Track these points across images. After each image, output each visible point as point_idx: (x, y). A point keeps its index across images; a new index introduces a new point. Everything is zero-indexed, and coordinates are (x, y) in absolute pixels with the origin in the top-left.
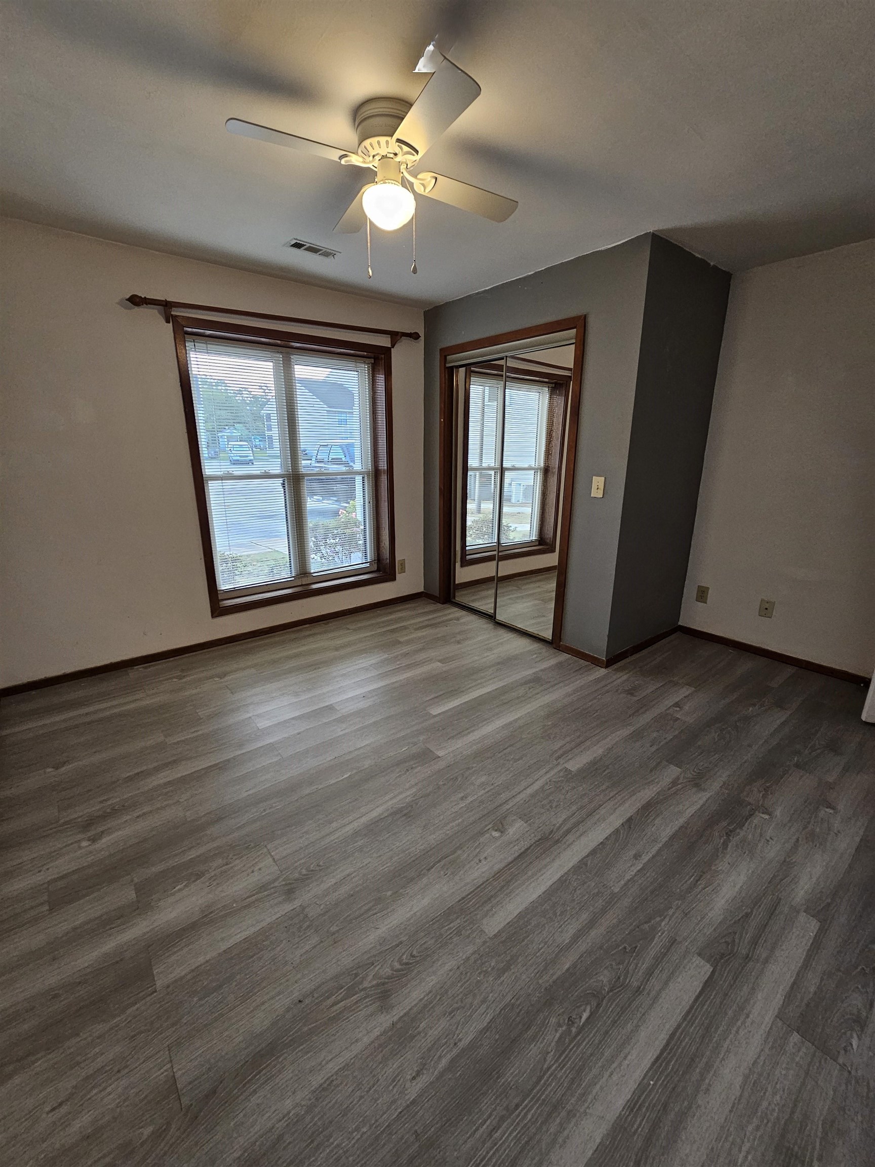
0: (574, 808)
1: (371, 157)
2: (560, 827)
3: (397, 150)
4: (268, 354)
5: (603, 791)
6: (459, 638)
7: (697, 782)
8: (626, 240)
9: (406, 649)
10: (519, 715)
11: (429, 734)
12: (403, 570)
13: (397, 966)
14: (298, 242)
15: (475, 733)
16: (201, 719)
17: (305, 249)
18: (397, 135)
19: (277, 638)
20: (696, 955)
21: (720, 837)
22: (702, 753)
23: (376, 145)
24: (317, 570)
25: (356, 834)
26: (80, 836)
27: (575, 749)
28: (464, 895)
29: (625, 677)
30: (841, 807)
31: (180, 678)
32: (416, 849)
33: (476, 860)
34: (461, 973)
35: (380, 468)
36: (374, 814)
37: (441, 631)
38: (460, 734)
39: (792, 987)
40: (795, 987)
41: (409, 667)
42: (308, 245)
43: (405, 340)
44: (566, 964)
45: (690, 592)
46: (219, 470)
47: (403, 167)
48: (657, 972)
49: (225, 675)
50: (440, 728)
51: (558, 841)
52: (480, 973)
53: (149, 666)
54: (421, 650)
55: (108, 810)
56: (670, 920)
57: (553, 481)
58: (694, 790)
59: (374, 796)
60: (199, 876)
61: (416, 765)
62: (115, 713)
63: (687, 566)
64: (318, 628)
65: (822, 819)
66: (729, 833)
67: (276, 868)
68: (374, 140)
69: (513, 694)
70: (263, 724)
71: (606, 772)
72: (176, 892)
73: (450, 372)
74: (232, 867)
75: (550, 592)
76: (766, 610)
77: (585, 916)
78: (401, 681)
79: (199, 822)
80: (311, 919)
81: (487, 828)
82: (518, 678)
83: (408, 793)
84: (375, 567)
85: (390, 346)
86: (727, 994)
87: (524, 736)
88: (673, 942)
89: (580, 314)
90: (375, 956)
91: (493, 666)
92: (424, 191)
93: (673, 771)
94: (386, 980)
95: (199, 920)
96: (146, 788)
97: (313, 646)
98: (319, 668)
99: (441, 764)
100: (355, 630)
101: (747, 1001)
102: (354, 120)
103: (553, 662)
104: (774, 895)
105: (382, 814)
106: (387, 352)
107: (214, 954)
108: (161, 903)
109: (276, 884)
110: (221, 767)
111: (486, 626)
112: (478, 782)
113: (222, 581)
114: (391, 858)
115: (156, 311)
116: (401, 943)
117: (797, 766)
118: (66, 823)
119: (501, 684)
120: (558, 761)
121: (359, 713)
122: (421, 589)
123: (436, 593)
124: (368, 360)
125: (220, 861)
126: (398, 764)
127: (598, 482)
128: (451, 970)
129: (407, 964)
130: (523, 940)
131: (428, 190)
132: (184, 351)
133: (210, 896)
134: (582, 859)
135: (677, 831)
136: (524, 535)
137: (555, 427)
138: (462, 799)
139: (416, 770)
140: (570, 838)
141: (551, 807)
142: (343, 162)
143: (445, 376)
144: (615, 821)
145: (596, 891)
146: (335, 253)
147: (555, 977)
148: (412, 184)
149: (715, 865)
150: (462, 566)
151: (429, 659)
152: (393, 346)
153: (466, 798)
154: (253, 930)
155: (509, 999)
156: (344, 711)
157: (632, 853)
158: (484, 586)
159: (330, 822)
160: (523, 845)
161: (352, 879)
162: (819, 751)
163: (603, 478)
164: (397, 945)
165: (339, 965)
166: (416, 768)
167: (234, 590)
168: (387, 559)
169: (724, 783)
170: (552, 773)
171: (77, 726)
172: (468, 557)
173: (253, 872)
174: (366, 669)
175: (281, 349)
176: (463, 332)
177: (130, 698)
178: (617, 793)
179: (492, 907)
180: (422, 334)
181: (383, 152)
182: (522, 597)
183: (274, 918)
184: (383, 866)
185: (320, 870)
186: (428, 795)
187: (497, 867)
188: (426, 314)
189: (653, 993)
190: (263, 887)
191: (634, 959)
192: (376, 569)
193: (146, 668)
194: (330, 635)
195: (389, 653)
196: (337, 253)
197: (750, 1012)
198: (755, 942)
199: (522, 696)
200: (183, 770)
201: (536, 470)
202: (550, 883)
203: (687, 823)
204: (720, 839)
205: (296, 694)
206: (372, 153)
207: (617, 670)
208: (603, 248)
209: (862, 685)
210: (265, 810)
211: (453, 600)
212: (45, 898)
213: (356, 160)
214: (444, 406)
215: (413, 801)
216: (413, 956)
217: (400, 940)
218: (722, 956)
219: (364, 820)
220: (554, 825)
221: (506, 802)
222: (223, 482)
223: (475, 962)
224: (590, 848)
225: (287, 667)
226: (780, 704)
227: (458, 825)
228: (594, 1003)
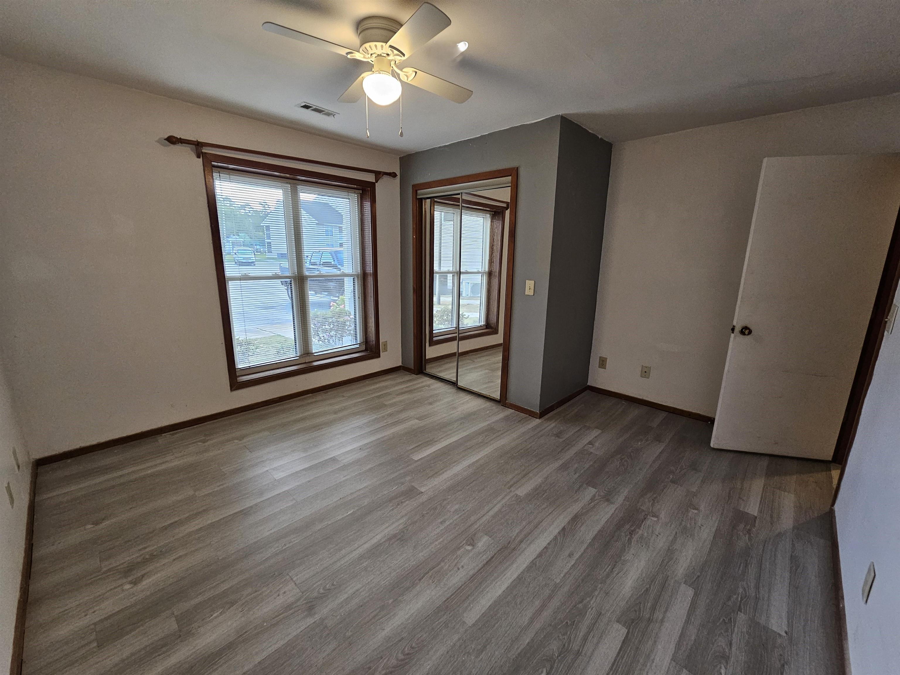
0: (524, 523)
1: (370, 55)
2: (515, 539)
3: (390, 52)
4: (279, 184)
5: (544, 509)
6: (431, 400)
7: (608, 498)
8: (544, 119)
9: (389, 411)
10: (480, 457)
11: (413, 475)
12: (385, 350)
13: (401, 656)
14: (307, 104)
15: (448, 472)
16: (226, 474)
17: (312, 110)
18: (390, 43)
19: (287, 405)
20: (616, 623)
21: (626, 536)
22: (609, 477)
23: (374, 48)
24: (317, 351)
25: (361, 557)
26: (125, 580)
27: (522, 480)
28: (449, 595)
29: (553, 425)
30: (702, 508)
31: (204, 442)
32: (409, 565)
33: (456, 569)
34: (451, 657)
35: (367, 272)
36: (375, 541)
37: (417, 395)
38: (436, 474)
39: (680, 636)
40: (682, 635)
41: (395, 424)
42: (315, 107)
43: (385, 178)
44: (526, 640)
45: (594, 362)
46: (238, 272)
47: (393, 63)
48: (590, 638)
49: (243, 438)
50: (422, 470)
51: (514, 549)
52: (464, 655)
53: (176, 433)
54: (401, 411)
55: (147, 557)
56: (596, 600)
57: (495, 282)
58: (606, 503)
59: (373, 527)
60: (232, 604)
61: (405, 500)
62: (147, 474)
63: (592, 343)
64: (319, 396)
65: (690, 518)
66: (631, 533)
67: (298, 590)
68: (373, 44)
69: (474, 441)
70: (279, 475)
71: (545, 495)
72: (213, 619)
73: (420, 202)
74: (260, 594)
75: (498, 363)
76: (645, 373)
77: (538, 603)
78: (388, 435)
79: (230, 559)
80: (330, 628)
81: (463, 543)
82: (476, 429)
83: (401, 521)
84: (363, 348)
85: (374, 181)
86: (638, 648)
87: (484, 473)
88: (600, 614)
89: (514, 167)
90: (382, 651)
91: (458, 420)
92: (407, 80)
93: (591, 491)
94: (393, 669)
95: (235, 639)
96: (181, 535)
97: (315, 411)
98: (322, 428)
99: (424, 498)
100: (349, 397)
101: (652, 651)
102: (357, 29)
103: (501, 415)
104: (663, 574)
105: (381, 540)
106: (372, 186)
107: (251, 666)
108: (202, 630)
109: (298, 604)
110: (245, 513)
111: (450, 391)
112: (453, 510)
113: (238, 361)
114: (390, 573)
115: (189, 149)
116: (402, 638)
117: (673, 482)
118: (109, 570)
119: (465, 434)
120: (511, 489)
121: (357, 462)
122: (400, 364)
123: (411, 366)
124: (357, 191)
125: (250, 590)
126: (390, 500)
127: (530, 284)
128: (442, 655)
129: (408, 654)
130: (494, 626)
131: (410, 79)
132: (211, 180)
133: (243, 619)
134: (533, 561)
135: (596, 535)
136: (474, 322)
137: (495, 243)
138: (441, 523)
139: (404, 504)
140: (523, 545)
141: (508, 523)
142: (349, 56)
143: (416, 204)
144: (554, 530)
145: (544, 583)
146: (335, 114)
147: (519, 651)
148: (398, 75)
149: (624, 556)
150: (430, 345)
151: (409, 417)
152: (377, 181)
153: (445, 522)
154: (282, 643)
155: (487, 672)
156: (345, 461)
157: (567, 553)
158: (446, 360)
159: (340, 550)
160: (489, 555)
161: (360, 593)
162: (685, 470)
163: (533, 282)
164: (400, 641)
165: (355, 662)
166: (404, 502)
167: (250, 368)
168: (373, 341)
169: (626, 497)
170: (508, 498)
171: (113, 487)
172: (435, 339)
173: (279, 595)
174: (360, 428)
175: (291, 181)
176: (429, 174)
177: (159, 461)
178: (554, 510)
179: (470, 603)
180: (398, 173)
181: (379, 52)
182: (475, 368)
183: (299, 630)
184: (384, 581)
185: (335, 589)
186: (416, 522)
187: (471, 573)
188: (401, 159)
189: (589, 653)
190: (289, 607)
191: (574, 630)
192: (364, 349)
193: (173, 435)
194: (329, 402)
195: (377, 414)
196: (336, 114)
197: (654, 659)
198: (653, 609)
199: (481, 442)
200: (212, 518)
201: (482, 273)
202: (510, 581)
203: (603, 527)
204: (626, 537)
205: (305, 450)
206: (371, 52)
207: (549, 419)
208: (528, 123)
209: (709, 422)
210: (285, 545)
211: (424, 372)
212: (93, 637)
213: (358, 56)
214: (416, 226)
215: (404, 528)
216: (412, 648)
217: (402, 637)
218: (633, 621)
219: (367, 546)
220: (511, 537)
221: (475, 522)
222: (241, 281)
223: (460, 646)
224: (537, 552)
225: (295, 429)
226: (658, 439)
227: (440, 543)
228: (548, 666)
